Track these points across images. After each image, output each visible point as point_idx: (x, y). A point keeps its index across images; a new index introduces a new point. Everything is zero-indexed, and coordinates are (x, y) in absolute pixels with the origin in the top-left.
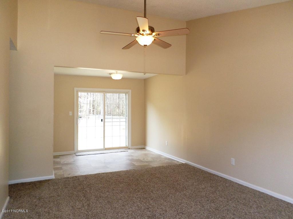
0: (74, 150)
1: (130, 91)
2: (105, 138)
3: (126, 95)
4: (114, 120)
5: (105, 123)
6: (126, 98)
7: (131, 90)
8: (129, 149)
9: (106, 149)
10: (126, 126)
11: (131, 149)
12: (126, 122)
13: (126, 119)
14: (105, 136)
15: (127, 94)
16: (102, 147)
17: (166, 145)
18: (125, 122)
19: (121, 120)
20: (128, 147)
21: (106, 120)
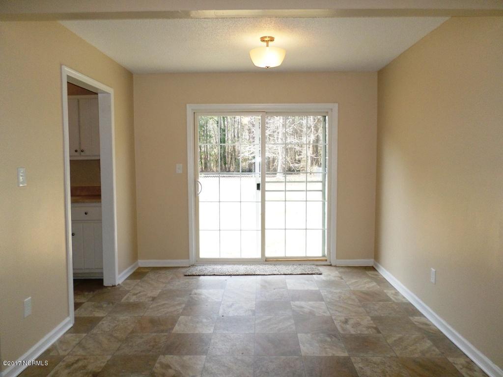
0: (188, 258)
1: (335, 107)
2: (267, 232)
3: (325, 120)
4: (289, 186)
5: (267, 193)
6: (324, 128)
7: (337, 105)
8: (331, 265)
9: (267, 261)
10: (324, 204)
11: (336, 266)
12: (323, 191)
13: (324, 185)
14: (267, 226)
15: (327, 117)
16: (258, 255)
17: (433, 280)
18: (321, 193)
19: (311, 186)
20: (326, 260)
21: (268, 187)
